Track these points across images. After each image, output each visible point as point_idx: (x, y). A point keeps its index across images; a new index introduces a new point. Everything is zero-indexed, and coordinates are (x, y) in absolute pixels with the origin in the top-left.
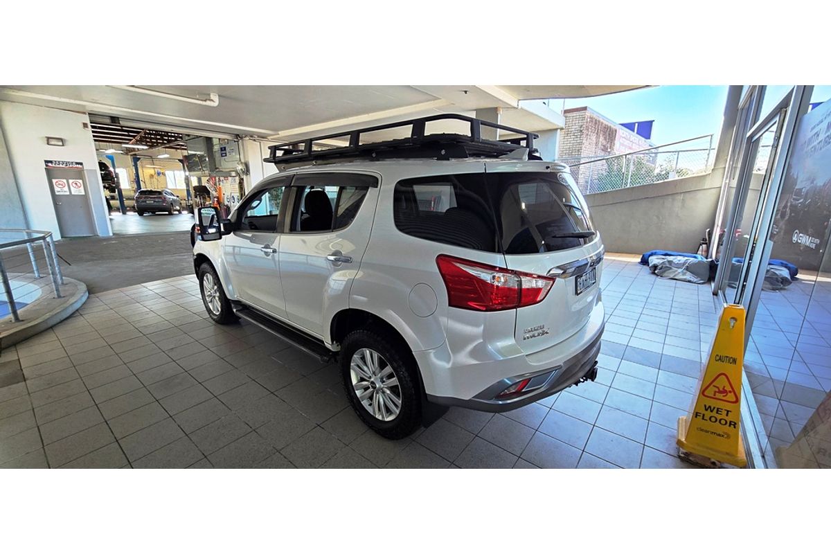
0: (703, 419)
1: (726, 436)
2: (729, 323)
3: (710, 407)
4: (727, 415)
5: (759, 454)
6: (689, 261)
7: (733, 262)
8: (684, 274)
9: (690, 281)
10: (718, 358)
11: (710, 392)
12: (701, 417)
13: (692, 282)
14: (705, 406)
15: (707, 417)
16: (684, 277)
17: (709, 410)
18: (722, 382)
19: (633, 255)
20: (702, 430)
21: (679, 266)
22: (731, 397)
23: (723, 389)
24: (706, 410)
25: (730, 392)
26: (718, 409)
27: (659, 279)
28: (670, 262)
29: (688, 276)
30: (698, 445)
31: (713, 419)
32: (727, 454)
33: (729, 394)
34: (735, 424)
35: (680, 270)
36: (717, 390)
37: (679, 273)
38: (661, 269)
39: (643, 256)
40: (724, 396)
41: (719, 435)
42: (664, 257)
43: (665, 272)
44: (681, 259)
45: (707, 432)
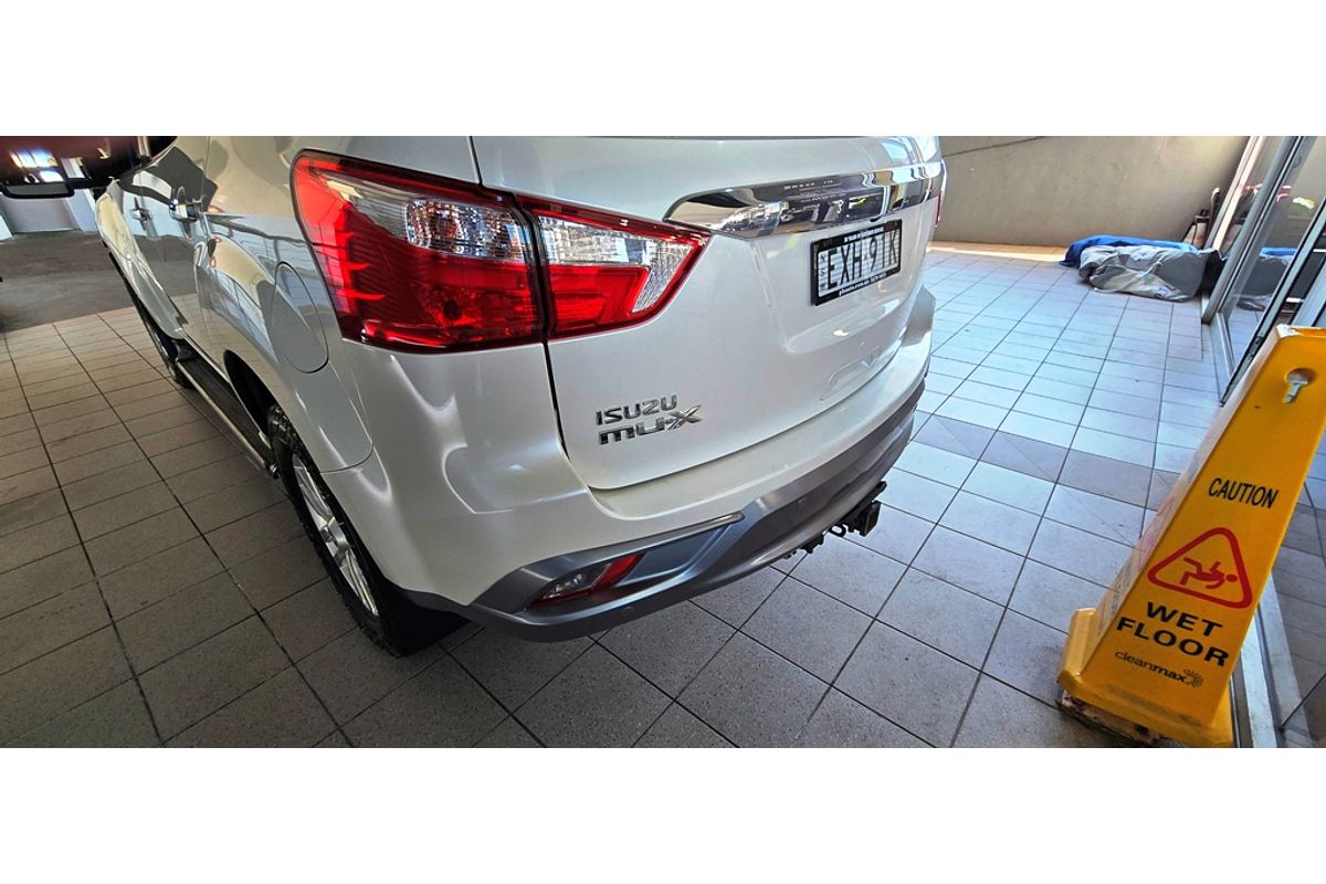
0: (1138, 633)
1: (1189, 679)
2: (1284, 387)
3: (1163, 609)
4: (1207, 633)
5: (1270, 722)
6: (1165, 254)
7: (1261, 254)
8: (1148, 282)
9: (1157, 297)
10: (1218, 487)
11: (1171, 574)
12: (1134, 630)
13: (1163, 299)
14: (1150, 605)
15: (1149, 631)
16: (1148, 288)
17: (1159, 615)
18: (1215, 553)
19: (1054, 249)
20: (1127, 658)
21: (1140, 265)
22: (1232, 591)
23: (1214, 568)
24: (1151, 615)
25: (1232, 578)
26: (1184, 615)
27: (1094, 293)
28: (1124, 258)
29: (1157, 286)
30: (1113, 690)
31: (1165, 638)
32: (1184, 718)
33: (1226, 582)
34: (1225, 655)
35: (1141, 275)
36: (1193, 570)
37: (1140, 280)
38: (1102, 272)
39: (1071, 248)
40: (1208, 587)
41: (1174, 675)
42: (1112, 248)
43: (1109, 278)
44: (1148, 251)
45: (1141, 663)
